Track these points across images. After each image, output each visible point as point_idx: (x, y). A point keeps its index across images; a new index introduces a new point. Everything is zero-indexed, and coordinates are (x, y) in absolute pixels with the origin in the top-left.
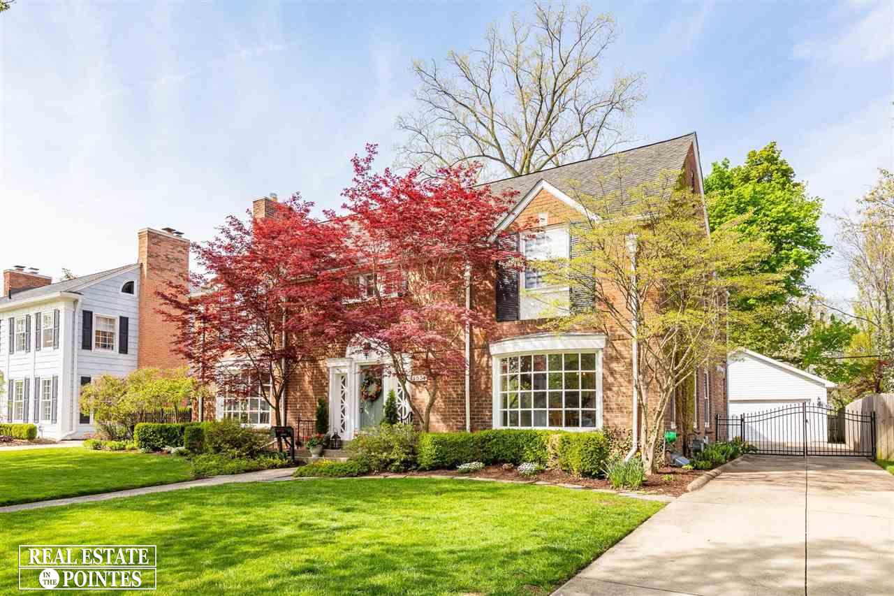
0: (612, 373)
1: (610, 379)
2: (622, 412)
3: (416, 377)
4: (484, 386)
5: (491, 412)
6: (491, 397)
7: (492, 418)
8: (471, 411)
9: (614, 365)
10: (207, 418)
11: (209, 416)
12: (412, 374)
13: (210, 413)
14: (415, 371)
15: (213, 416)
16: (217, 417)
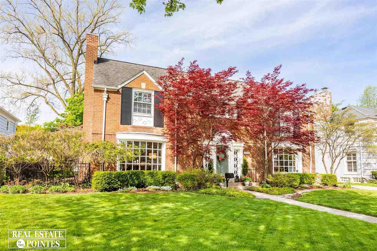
4: (270, 158)
7: (273, 169)
10: (108, 168)
11: (109, 166)
12: (243, 151)
13: (111, 165)
14: (245, 150)
15: (114, 167)
16: (117, 167)
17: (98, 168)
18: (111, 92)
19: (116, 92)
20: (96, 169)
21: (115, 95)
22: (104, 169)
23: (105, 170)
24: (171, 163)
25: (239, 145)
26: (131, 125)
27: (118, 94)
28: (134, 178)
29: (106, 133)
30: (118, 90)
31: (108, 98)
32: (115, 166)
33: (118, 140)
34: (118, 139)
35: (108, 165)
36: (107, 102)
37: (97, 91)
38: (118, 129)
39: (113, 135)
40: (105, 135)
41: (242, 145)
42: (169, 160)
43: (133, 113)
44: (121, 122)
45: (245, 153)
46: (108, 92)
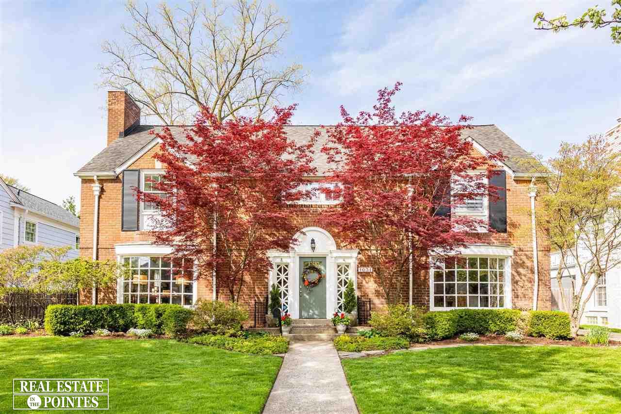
0: (519, 274)
1: (517, 278)
2: (525, 297)
3: (362, 268)
4: (423, 278)
5: (429, 296)
6: (429, 286)
7: (429, 301)
8: (413, 296)
9: (521, 270)
10: (104, 300)
11: (106, 298)
12: (358, 266)
13: (107, 295)
14: (361, 264)
15: (112, 298)
16: (118, 299)
17: (88, 300)
18: (107, 181)
19: (113, 179)
20: (86, 303)
21: (113, 184)
22: (99, 302)
23: (99, 304)
24: (208, 292)
25: (348, 255)
26: (138, 230)
27: (117, 182)
28: (118, 315)
29: (99, 247)
30: (118, 177)
31: (102, 190)
32: (114, 297)
33: (119, 257)
34: (118, 255)
35: (103, 296)
36: (100, 197)
37: (86, 182)
38: (117, 239)
39: (110, 249)
40: (97, 249)
41: (354, 254)
42: (204, 286)
43: (143, 212)
44: (122, 228)
45: (361, 269)
46: (102, 181)
